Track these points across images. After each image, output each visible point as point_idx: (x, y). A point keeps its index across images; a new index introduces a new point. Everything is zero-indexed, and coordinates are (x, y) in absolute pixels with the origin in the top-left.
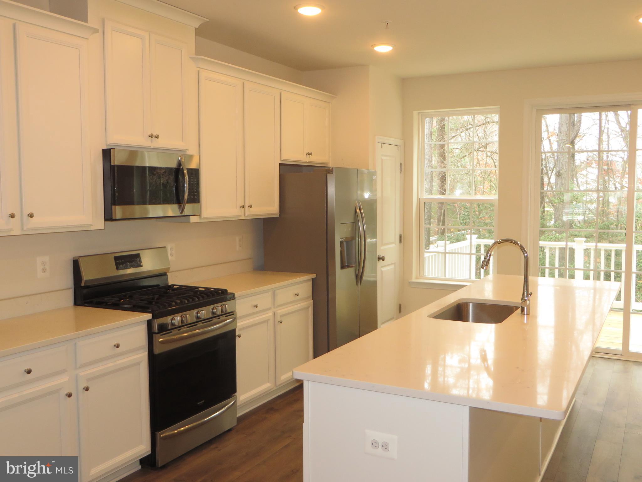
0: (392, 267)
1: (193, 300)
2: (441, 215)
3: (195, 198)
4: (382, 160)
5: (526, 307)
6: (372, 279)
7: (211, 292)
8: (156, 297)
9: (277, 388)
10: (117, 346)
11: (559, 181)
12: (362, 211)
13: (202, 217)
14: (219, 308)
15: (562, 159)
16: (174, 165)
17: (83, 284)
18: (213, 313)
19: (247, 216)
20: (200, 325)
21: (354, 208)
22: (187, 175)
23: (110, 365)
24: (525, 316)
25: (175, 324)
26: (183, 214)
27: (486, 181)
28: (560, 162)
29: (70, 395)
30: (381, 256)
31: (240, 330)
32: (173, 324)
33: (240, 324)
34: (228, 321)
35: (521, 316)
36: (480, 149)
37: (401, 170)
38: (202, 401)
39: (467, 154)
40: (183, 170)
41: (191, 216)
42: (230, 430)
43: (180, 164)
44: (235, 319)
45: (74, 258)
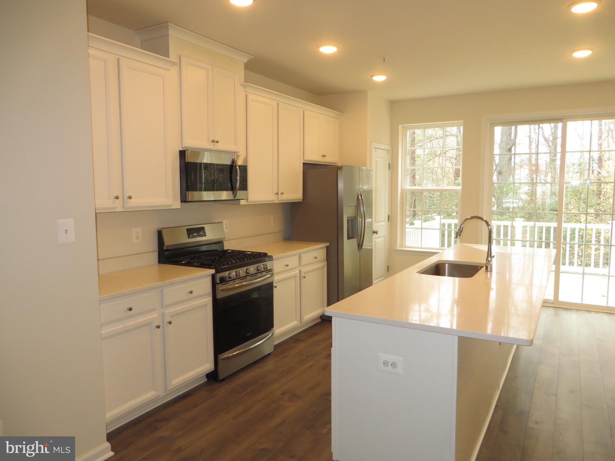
0: (383, 238)
1: (244, 260)
2: (412, 203)
3: (244, 187)
4: (376, 160)
5: (489, 266)
6: (369, 248)
7: (256, 255)
8: (217, 258)
9: (302, 325)
10: (191, 292)
11: (500, 178)
12: (362, 198)
13: (249, 201)
14: (262, 266)
16: (229, 163)
17: (165, 248)
18: (258, 270)
19: (280, 201)
20: (248, 278)
21: (357, 196)
22: (239, 170)
23: (186, 306)
24: (489, 272)
25: (231, 277)
26: (236, 198)
27: (445, 179)
28: (501, 164)
29: (158, 327)
30: (375, 231)
31: (276, 282)
32: (230, 277)
33: (276, 278)
34: (268, 276)
35: (486, 273)
36: (441, 155)
37: (389, 168)
38: (250, 333)
39: (432, 158)
40: (236, 166)
41: (241, 200)
42: (269, 355)
43: (233, 161)
44: (272, 274)
45: (158, 229)
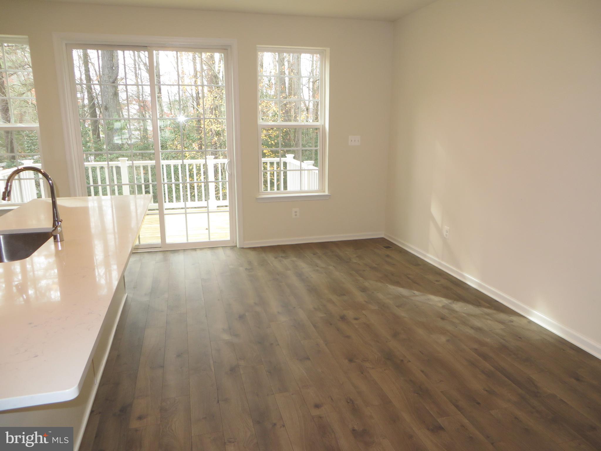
5: (58, 235)
11: (107, 113)
15: (107, 96)
24: (59, 243)
35: (55, 244)
